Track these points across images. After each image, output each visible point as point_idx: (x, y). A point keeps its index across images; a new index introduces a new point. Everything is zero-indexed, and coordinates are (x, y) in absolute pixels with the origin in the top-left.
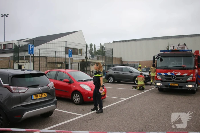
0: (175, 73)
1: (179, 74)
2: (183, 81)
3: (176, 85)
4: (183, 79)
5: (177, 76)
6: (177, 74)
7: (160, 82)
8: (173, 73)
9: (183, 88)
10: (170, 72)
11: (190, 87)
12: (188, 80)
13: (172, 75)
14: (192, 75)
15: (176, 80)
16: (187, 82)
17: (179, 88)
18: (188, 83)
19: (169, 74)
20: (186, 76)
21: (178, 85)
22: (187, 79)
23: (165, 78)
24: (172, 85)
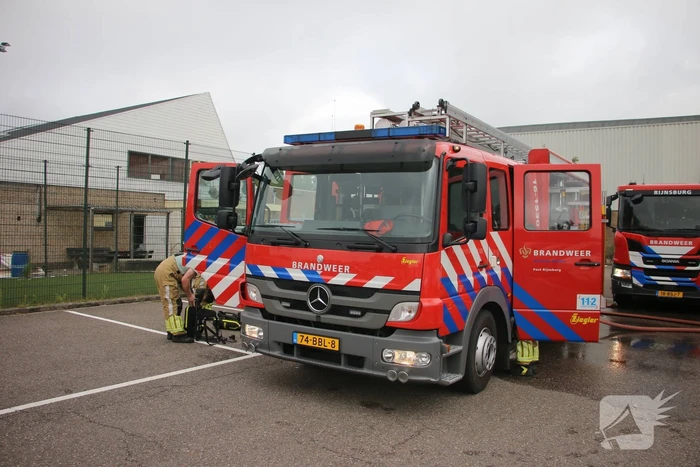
0: (324, 273)
1: (343, 278)
2: (366, 321)
3: (329, 343)
4: (364, 311)
5: (337, 290)
6: (334, 274)
7: (259, 317)
8: (314, 272)
9: (365, 371)
10: (300, 264)
11: (401, 368)
12: (392, 318)
13: (311, 283)
14: (415, 285)
15: (329, 313)
16: (388, 330)
17: (342, 367)
18: (393, 338)
19: (297, 274)
20: (384, 290)
21: (337, 349)
22: (389, 312)
23: (282, 300)
24: (310, 344)
